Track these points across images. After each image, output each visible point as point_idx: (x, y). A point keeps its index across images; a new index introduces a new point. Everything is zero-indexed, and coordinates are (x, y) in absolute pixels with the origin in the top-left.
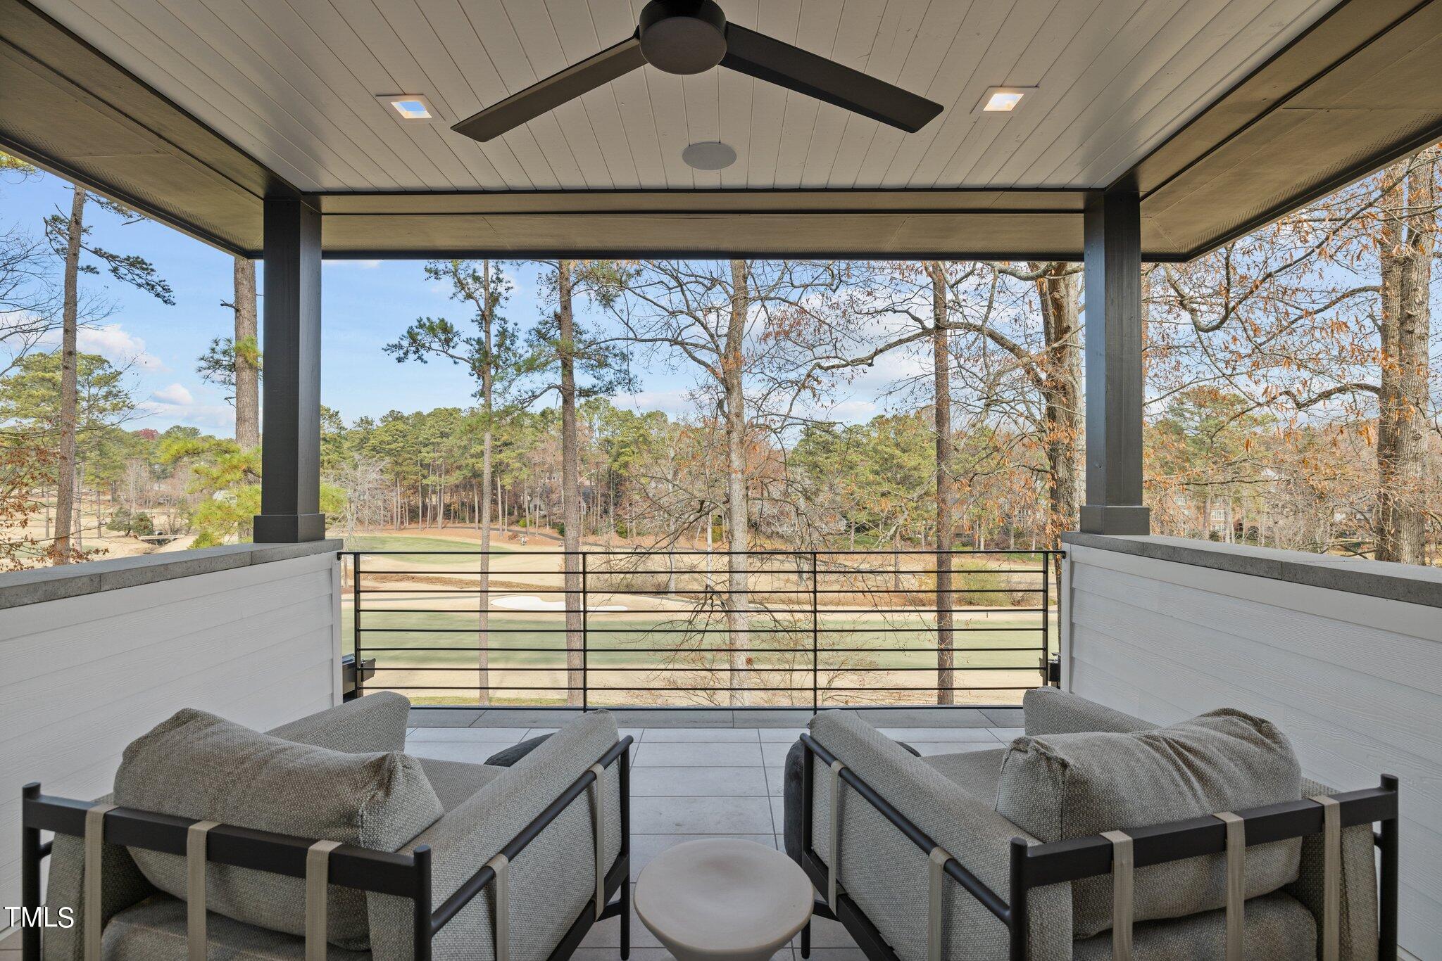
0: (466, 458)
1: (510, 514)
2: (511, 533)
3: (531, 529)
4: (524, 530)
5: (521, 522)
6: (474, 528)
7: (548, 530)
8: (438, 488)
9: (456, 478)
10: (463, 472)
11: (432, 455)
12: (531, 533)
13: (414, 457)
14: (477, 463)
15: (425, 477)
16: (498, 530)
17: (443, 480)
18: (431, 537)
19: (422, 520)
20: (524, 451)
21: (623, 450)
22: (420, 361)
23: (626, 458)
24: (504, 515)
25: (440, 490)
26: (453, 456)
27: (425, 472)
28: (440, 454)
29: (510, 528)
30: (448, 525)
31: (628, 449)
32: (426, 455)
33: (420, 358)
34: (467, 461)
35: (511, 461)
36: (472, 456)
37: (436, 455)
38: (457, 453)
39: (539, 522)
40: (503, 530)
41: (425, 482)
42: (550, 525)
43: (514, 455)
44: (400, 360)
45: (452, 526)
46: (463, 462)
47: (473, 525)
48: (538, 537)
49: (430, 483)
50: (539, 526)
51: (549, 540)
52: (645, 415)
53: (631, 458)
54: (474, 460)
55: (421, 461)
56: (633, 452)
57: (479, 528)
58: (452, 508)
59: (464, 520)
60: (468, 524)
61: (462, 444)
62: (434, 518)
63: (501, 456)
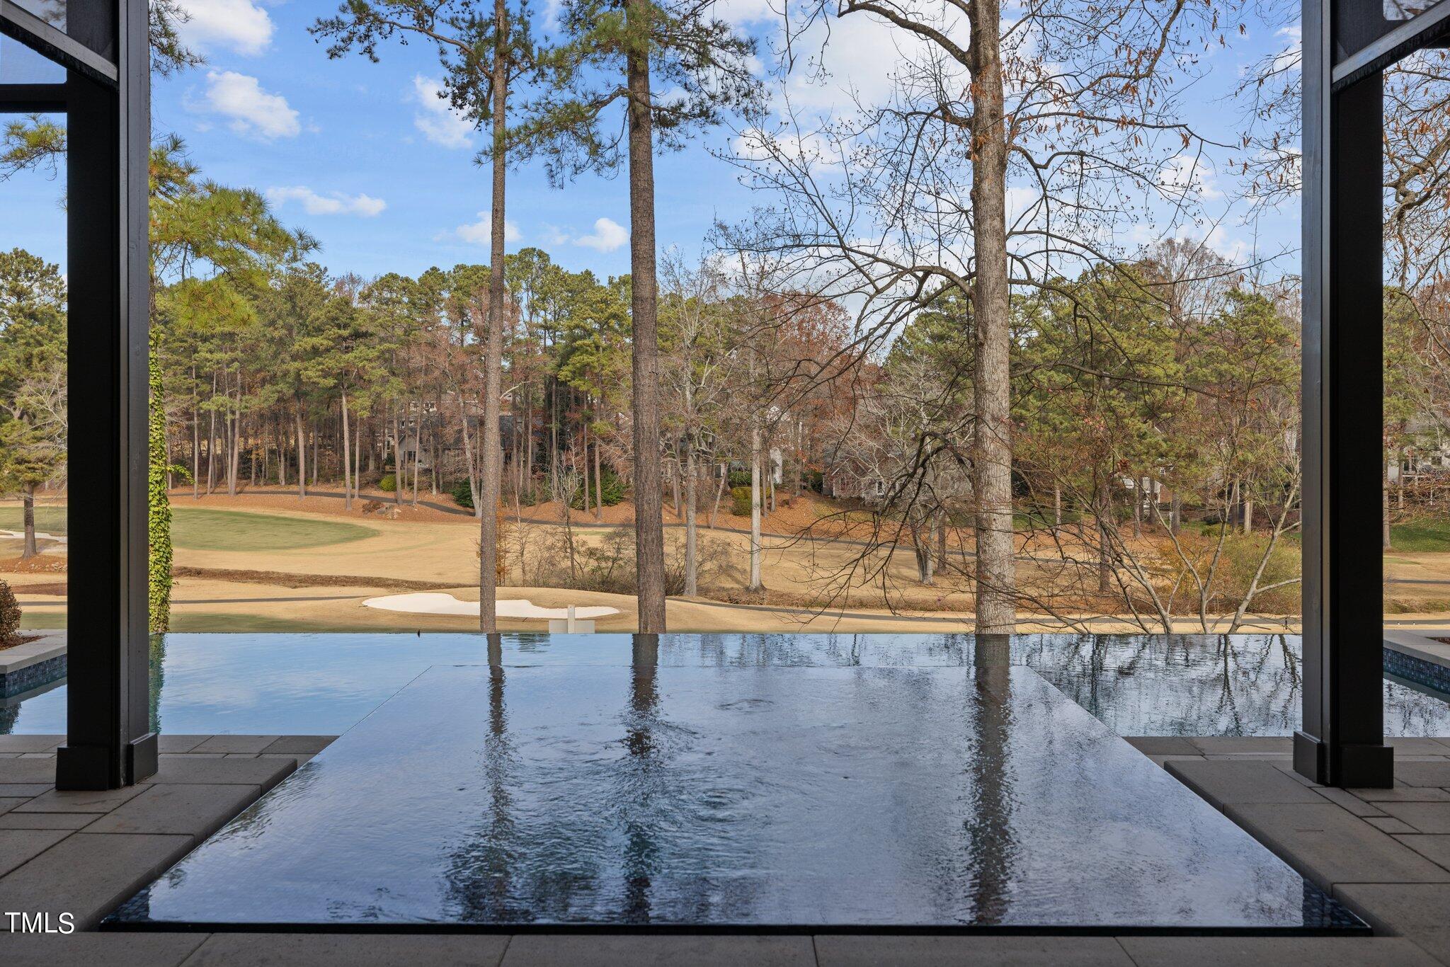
0: (283, 362)
1: (363, 468)
2: (366, 502)
3: (405, 494)
4: (390, 495)
5: (384, 482)
6: (297, 493)
7: (434, 496)
8: (229, 417)
9: (263, 399)
10: (278, 388)
11: (218, 356)
12: (404, 501)
13: (186, 361)
14: (306, 369)
15: (205, 396)
16: (343, 496)
17: (237, 404)
18: (218, 508)
19: (199, 482)
20: (393, 346)
21: (579, 342)
22: (367, 56)
23: (586, 359)
24: (353, 470)
25: (233, 422)
26: (258, 358)
27: (205, 387)
28: (233, 355)
29: (364, 492)
30: (247, 489)
31: (587, 342)
32: (208, 356)
33: (369, 51)
34: (284, 366)
35: (368, 365)
36: (294, 358)
37: (226, 356)
38: (265, 351)
39: (419, 482)
40: (353, 496)
41: (205, 405)
42: (438, 487)
43: (373, 354)
44: (333, 54)
45: (255, 489)
46: (277, 369)
47: (294, 488)
48: (417, 508)
49: (213, 408)
50: (419, 490)
51: (439, 513)
52: (617, 280)
53: (594, 358)
54: (297, 364)
55: (198, 367)
56: (597, 348)
57: (306, 493)
58: (253, 456)
59: (274, 479)
60: (282, 486)
61: (276, 334)
62: (221, 476)
63: (350, 356)
